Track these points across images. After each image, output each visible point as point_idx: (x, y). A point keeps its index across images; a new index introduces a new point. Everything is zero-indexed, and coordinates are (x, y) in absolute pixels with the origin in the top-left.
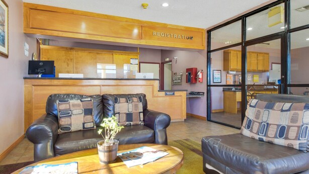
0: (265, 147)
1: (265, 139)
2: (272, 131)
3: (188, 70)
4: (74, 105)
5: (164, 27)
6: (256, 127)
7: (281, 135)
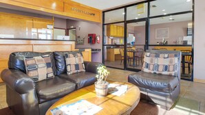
0: (157, 77)
1: (157, 72)
2: (161, 69)
3: (89, 35)
4: (38, 61)
5: (78, 5)
6: (151, 67)
7: (166, 70)
